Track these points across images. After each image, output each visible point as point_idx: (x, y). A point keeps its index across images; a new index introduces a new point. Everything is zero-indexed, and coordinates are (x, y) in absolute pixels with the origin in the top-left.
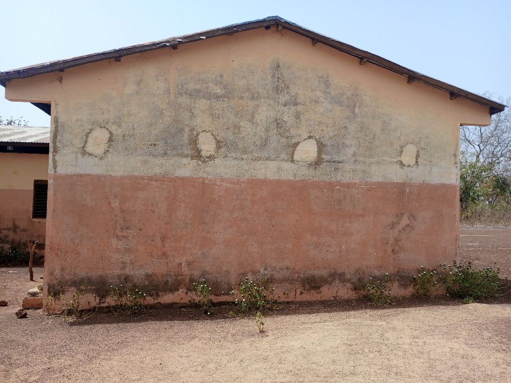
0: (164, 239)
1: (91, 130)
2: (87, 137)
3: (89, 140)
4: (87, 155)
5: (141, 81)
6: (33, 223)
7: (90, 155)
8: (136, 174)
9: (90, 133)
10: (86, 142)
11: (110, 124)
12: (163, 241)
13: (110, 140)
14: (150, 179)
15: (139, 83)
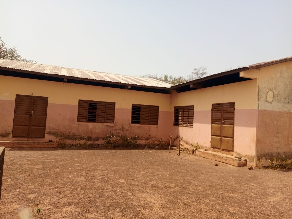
0: (288, 137)
1: (268, 91)
2: (267, 94)
3: (268, 95)
4: (267, 102)
5: (281, 72)
6: (131, 126)
7: (268, 102)
8: (281, 111)
9: (268, 93)
10: (267, 96)
11: (273, 89)
12: (288, 138)
13: (274, 96)
14: (285, 113)
15: (281, 73)
